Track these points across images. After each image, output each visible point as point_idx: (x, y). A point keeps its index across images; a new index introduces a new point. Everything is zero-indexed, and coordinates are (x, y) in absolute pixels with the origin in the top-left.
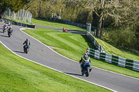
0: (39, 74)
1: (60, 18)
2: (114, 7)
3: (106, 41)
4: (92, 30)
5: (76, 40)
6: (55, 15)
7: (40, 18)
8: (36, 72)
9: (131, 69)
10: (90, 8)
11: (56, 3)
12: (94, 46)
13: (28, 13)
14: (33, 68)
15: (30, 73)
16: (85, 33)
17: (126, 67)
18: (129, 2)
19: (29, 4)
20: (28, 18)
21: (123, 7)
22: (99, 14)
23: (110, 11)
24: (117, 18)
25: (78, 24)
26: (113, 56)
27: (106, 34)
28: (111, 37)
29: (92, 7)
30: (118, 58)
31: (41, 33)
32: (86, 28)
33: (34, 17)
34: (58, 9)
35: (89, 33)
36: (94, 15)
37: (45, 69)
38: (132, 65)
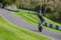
0: (20, 31)
1: (28, 8)
2: (51, 4)
3: (47, 18)
4: (42, 13)
5: (35, 17)
6: (26, 7)
7: (20, 8)
8: (18, 30)
9: (58, 29)
10: (41, 4)
11: (26, 2)
12: (42, 20)
13: (15, 6)
14: (17, 29)
15: (16, 31)
16: (39, 14)
17: (56, 29)
18: (57, 2)
19: (15, 2)
20: (15, 8)
21: (54, 4)
22: (45, 7)
23: (49, 5)
24: (52, 8)
25: (36, 11)
26: (50, 24)
27: (47, 15)
28: (49, 16)
29: (42, 4)
30: (52, 25)
31: (20, 14)
32: (39, 12)
33: (18, 8)
34: (27, 4)
35: (41, 14)
36: (43, 7)
37: (22, 29)
38: (58, 28)
